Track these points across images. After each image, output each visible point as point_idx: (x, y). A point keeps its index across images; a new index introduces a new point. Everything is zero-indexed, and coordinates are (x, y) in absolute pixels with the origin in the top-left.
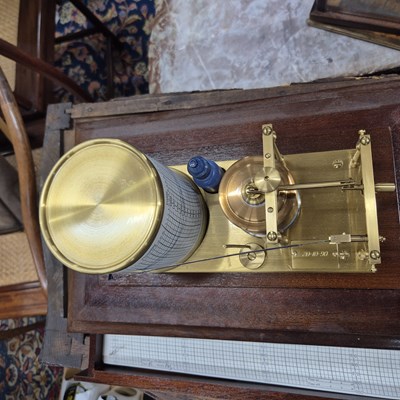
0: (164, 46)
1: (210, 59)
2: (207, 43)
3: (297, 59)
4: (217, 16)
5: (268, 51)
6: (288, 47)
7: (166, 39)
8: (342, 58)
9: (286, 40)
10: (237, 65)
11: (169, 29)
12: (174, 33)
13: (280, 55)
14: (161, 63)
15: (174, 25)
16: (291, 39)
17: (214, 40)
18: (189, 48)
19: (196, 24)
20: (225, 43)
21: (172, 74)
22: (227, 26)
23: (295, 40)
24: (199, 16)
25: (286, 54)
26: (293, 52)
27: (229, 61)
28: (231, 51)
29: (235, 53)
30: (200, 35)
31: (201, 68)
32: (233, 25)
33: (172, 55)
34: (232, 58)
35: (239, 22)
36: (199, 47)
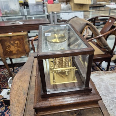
0: (99, 74)
1: (100, 83)
2: (104, 81)
3: (109, 101)
4: (112, 82)
5: (108, 94)
6: (111, 99)
7: (101, 74)
8: (114, 113)
9: (113, 98)
10: (101, 88)
11: (104, 74)
12: (103, 75)
13: (108, 97)
14: (95, 74)
15: (105, 75)
16: (114, 99)
17: (105, 83)
18: (101, 78)
19: (108, 79)
20: (106, 85)
21: (93, 76)
22: (110, 85)
23: (114, 100)
24: (110, 79)
25: (109, 99)
26: (110, 100)
27: (101, 86)
28: (104, 86)
29: (104, 87)
30: (105, 80)
31: (97, 81)
32: (111, 86)
33: (98, 75)
34: (102, 87)
35: (113, 87)
36: (102, 80)
